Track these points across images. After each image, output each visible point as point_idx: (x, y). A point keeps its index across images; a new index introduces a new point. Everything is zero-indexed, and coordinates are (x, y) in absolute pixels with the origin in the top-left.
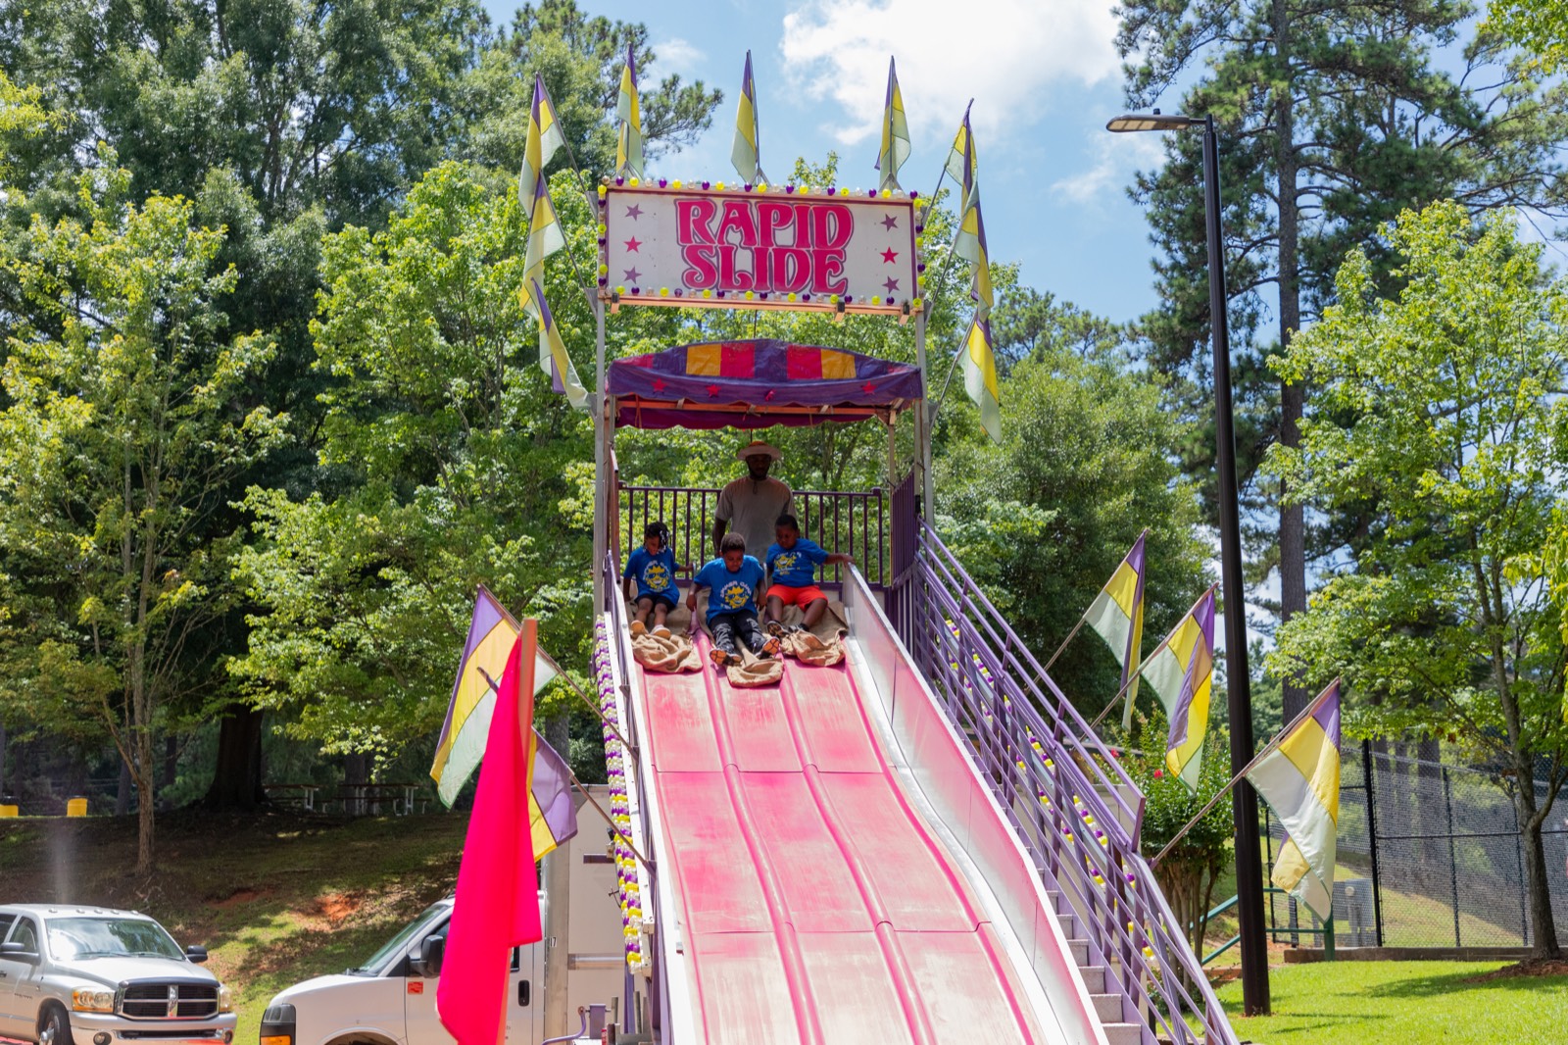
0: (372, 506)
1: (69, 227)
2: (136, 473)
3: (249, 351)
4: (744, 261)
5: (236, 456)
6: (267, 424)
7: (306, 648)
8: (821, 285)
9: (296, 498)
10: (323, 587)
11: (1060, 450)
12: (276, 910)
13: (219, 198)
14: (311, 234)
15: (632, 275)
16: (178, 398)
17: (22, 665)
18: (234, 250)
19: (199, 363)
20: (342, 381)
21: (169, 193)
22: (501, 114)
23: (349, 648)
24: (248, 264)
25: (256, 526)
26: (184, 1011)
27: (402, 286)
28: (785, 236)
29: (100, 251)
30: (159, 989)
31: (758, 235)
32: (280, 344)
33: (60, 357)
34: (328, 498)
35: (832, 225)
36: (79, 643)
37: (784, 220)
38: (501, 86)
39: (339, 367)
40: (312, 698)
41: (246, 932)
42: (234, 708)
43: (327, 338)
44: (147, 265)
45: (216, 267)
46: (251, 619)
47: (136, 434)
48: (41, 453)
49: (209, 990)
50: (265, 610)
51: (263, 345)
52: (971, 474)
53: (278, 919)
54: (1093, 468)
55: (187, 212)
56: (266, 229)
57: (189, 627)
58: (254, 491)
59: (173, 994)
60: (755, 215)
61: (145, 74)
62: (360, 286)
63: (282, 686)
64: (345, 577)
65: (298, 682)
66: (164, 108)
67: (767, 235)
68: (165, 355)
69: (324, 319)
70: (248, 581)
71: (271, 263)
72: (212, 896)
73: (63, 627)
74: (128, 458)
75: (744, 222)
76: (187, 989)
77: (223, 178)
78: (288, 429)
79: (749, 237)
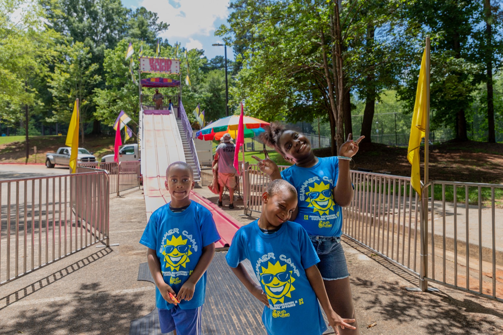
0: (114, 91)
1: (63, 46)
2: (78, 85)
3: (94, 66)
4: (158, 67)
5: (93, 83)
6: (98, 78)
7: (106, 111)
8: (168, 70)
9: (102, 89)
10: (108, 103)
11: (215, 84)
12: (103, 148)
13: (88, 43)
14: (103, 49)
15: (144, 69)
16: (84, 73)
17: (62, 113)
18: (91, 51)
19: (87, 68)
20: (108, 73)
21: (79, 41)
22: (133, 28)
23: (112, 112)
24: (93, 53)
25: (96, 94)
26: (91, 161)
27: (117, 59)
28: (163, 64)
29: (69, 51)
30: (87, 158)
31: (160, 64)
32: (99, 65)
33: (64, 67)
34: (108, 89)
35: (169, 63)
36: (70, 110)
37: (163, 62)
38: (133, 24)
39: (108, 70)
40: (107, 119)
41: (99, 151)
42: (95, 120)
43: (106, 66)
44: (77, 53)
45: (88, 53)
46: (97, 107)
47: (77, 79)
48: (61, 82)
49: (94, 158)
50: (98, 106)
51: (96, 66)
52: (203, 87)
53: (103, 149)
54: (220, 87)
55: (83, 45)
56: (96, 47)
57: (87, 108)
58: (96, 89)
59: (89, 159)
60: (159, 61)
61: (74, 22)
62: (111, 58)
63: (102, 117)
64: (111, 101)
65: (104, 116)
66: (78, 27)
67: (161, 64)
68: (81, 66)
69: (105, 63)
70: (96, 102)
71: (97, 53)
72: (94, 146)
73: (67, 108)
74: (76, 82)
75: (158, 62)
76: (91, 158)
77: (88, 39)
78: (101, 78)
79: (158, 65)
